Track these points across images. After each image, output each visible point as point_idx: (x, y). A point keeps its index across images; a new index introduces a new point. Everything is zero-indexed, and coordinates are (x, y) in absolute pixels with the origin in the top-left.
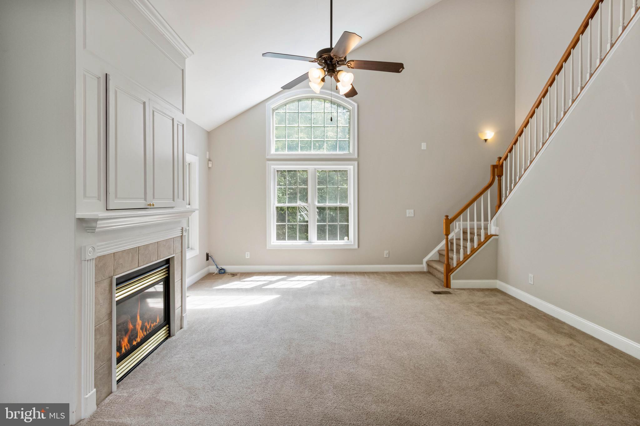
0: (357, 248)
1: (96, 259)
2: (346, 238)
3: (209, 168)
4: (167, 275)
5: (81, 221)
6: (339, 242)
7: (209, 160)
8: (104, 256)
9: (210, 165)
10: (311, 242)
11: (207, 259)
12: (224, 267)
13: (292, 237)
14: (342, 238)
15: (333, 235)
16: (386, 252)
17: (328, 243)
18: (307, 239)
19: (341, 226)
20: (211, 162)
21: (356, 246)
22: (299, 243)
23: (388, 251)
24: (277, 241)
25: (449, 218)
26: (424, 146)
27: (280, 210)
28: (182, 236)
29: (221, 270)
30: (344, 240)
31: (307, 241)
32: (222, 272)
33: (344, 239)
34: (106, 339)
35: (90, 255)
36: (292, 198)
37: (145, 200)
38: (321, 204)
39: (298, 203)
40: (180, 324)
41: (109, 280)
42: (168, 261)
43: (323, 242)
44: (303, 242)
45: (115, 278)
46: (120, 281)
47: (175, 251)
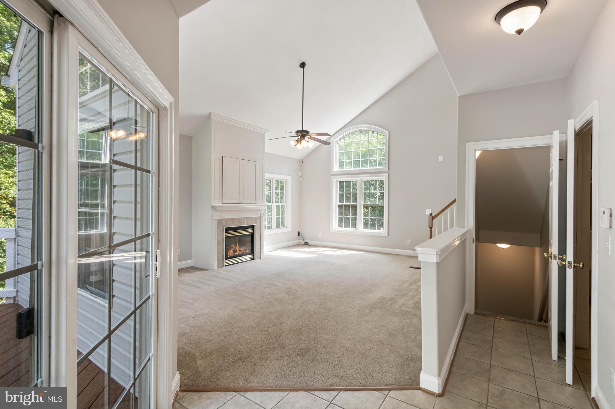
0: (387, 236)
1: (218, 219)
2: (382, 228)
3: (301, 181)
4: (252, 233)
5: (213, 206)
6: (376, 231)
7: (301, 177)
8: (221, 219)
9: (301, 180)
10: (358, 230)
11: (299, 235)
12: (307, 241)
13: (347, 226)
14: (379, 229)
15: (373, 226)
16: (409, 241)
17: (369, 231)
18: (356, 228)
19: (379, 220)
21: (386, 235)
22: (351, 229)
23: (410, 240)
24: (339, 228)
25: (433, 215)
26: (441, 158)
27: (340, 207)
28: (261, 217)
29: (306, 242)
30: (380, 230)
31: (355, 229)
32: (307, 244)
34: (221, 248)
35: (216, 218)
36: (348, 199)
37: (239, 200)
38: (366, 204)
39: (351, 203)
40: (259, 256)
41: (223, 228)
42: (253, 227)
43: (366, 230)
44: (353, 229)
45: (225, 227)
46: (228, 230)
47: (256, 223)
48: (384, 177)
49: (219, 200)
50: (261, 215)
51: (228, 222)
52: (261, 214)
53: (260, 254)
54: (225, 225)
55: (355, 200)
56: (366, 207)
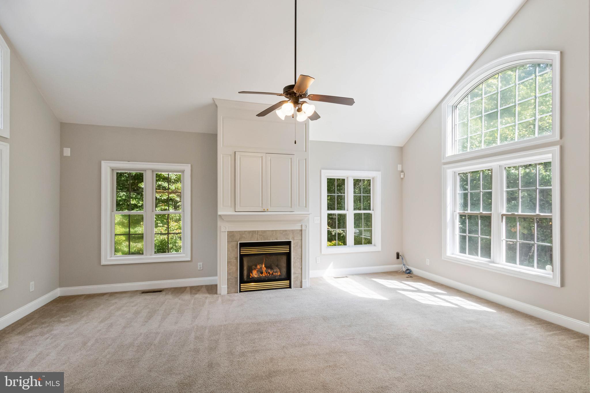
2: (548, 266)
3: (401, 179)
4: (289, 251)
6: (534, 271)
7: (402, 171)
8: (232, 231)
9: (402, 176)
10: (494, 262)
11: (398, 257)
13: (473, 252)
14: (542, 266)
15: (527, 259)
17: (519, 268)
18: (490, 258)
19: (542, 248)
20: (403, 173)
21: (558, 285)
24: (459, 254)
27: (462, 217)
28: (301, 230)
29: (407, 270)
31: (488, 259)
32: (409, 272)
33: (544, 268)
34: (234, 268)
35: (227, 230)
36: (475, 204)
37: (262, 207)
38: (510, 213)
39: (482, 211)
40: (299, 284)
41: (236, 243)
42: (289, 243)
43: (511, 267)
44: (485, 260)
45: (239, 242)
46: (242, 245)
47: (293, 238)
48: (550, 155)
49: (231, 207)
50: (302, 227)
51: (244, 236)
52: (302, 225)
53: (301, 282)
54: (240, 238)
55: (488, 205)
56: (511, 220)
